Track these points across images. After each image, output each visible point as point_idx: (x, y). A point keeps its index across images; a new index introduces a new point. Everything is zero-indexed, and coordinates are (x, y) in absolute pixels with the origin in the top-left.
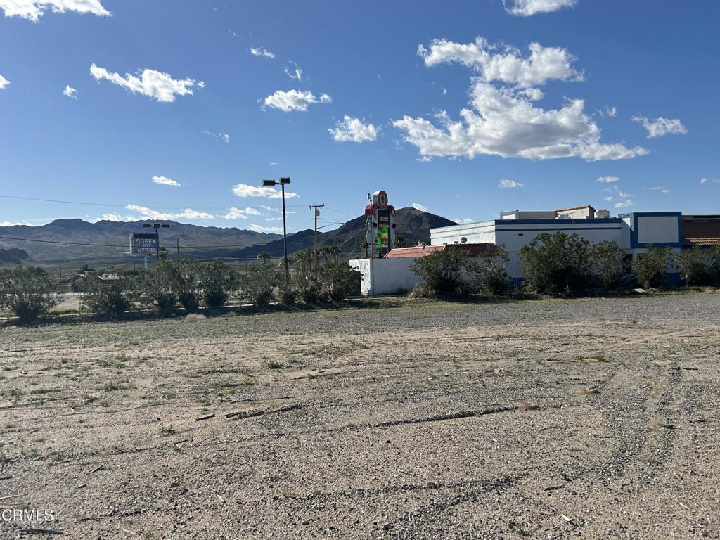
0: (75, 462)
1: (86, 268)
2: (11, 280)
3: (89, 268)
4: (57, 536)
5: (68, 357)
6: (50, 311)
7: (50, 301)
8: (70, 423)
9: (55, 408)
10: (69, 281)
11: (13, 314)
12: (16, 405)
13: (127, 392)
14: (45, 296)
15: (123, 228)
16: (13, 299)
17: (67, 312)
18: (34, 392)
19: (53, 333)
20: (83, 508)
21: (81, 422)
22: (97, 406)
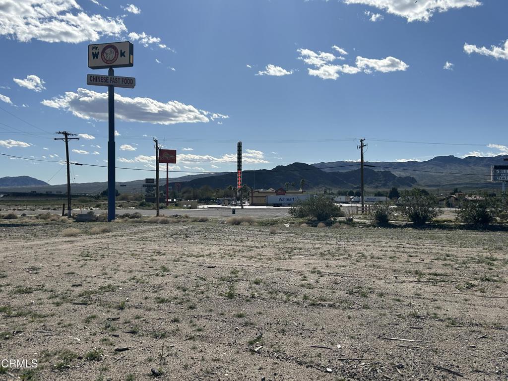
0: (465, 328)
1: (456, 191)
2: (409, 197)
3: (458, 191)
4: (459, 377)
5: (450, 253)
6: (434, 220)
7: (434, 213)
8: (458, 300)
9: (445, 287)
10: (444, 199)
11: (410, 220)
12: (419, 281)
13: (499, 284)
14: (431, 209)
15: (485, 162)
16: (410, 210)
17: (445, 221)
18: (430, 274)
19: (437, 235)
20: (475, 362)
21: (466, 300)
22: (476, 291)
